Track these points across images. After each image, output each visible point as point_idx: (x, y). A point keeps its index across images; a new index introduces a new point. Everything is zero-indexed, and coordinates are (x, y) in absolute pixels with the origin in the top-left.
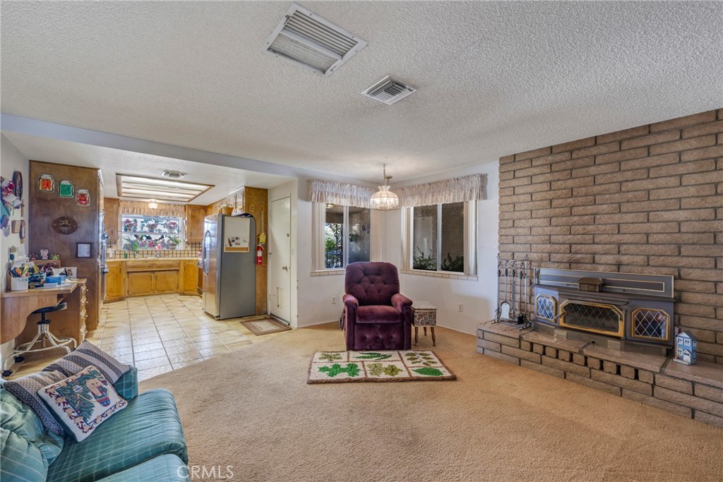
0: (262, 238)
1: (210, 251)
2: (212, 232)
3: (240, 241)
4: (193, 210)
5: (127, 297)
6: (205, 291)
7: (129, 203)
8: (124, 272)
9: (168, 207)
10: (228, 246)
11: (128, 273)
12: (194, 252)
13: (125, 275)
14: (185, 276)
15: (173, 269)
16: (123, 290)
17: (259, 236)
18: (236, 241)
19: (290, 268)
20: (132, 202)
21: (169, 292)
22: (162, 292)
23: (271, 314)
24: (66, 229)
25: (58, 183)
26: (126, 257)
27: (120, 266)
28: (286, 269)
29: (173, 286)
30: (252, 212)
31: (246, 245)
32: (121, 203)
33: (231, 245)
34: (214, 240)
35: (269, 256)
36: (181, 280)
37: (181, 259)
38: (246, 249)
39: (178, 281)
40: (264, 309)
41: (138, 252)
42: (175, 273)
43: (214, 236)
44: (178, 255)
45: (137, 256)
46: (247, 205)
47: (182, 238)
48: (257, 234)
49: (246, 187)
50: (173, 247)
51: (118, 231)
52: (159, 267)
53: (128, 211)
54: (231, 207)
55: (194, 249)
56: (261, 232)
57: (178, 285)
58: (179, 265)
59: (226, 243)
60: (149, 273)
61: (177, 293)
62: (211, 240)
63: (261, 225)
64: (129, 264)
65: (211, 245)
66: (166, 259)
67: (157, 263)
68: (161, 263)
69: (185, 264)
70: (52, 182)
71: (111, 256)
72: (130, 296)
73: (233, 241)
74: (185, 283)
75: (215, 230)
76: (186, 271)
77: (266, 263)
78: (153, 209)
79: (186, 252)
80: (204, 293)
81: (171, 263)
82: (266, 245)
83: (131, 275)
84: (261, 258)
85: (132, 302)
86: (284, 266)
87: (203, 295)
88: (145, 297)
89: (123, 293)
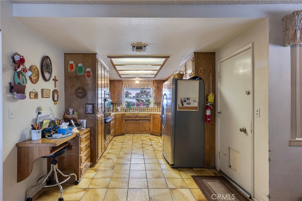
0: (211, 98)
1: (167, 108)
2: (168, 96)
3: (191, 101)
4: (158, 83)
5: (126, 134)
6: (164, 134)
7: (127, 82)
8: (124, 119)
9: (145, 82)
10: (181, 105)
11: (126, 120)
12: (158, 109)
13: (124, 122)
14: (153, 124)
15: (147, 119)
16: (124, 130)
17: (208, 96)
18: (187, 101)
19: (253, 131)
20: (128, 81)
21: (145, 132)
22: (141, 132)
23: (220, 171)
24: (81, 95)
25: (77, 65)
26: (126, 111)
27: (122, 116)
28: (244, 131)
29: (147, 129)
30: (201, 75)
31: (196, 105)
32: (123, 82)
33: (183, 105)
34: (170, 101)
35: (217, 115)
36: (151, 126)
37: (151, 113)
38: (196, 108)
39: (150, 126)
40: (213, 164)
41: (131, 109)
42: (148, 121)
43: (169, 99)
44: (150, 111)
45: (131, 111)
46: (197, 69)
47: (152, 100)
48: (206, 95)
49: (195, 53)
50: (147, 106)
51: (122, 97)
52: (140, 118)
53: (126, 86)
54: (182, 73)
55: (158, 107)
56: (209, 92)
57: (150, 128)
58: (150, 117)
59: (179, 102)
60: (135, 121)
61: (149, 133)
62: (167, 101)
63: (209, 86)
64: (126, 115)
65: (167, 104)
66: (143, 113)
67: (139, 115)
68: (142, 115)
69: (153, 116)
70: (74, 65)
71: (119, 111)
72: (127, 133)
73: (185, 101)
74: (153, 128)
75: (170, 95)
76: (154, 120)
77: (214, 121)
78: (137, 84)
79: (154, 109)
80: (163, 135)
81: (146, 115)
82: (214, 105)
83: (127, 121)
84: (209, 117)
85: (128, 137)
86: (242, 128)
87: (162, 136)
88: (134, 135)
89: (123, 131)
